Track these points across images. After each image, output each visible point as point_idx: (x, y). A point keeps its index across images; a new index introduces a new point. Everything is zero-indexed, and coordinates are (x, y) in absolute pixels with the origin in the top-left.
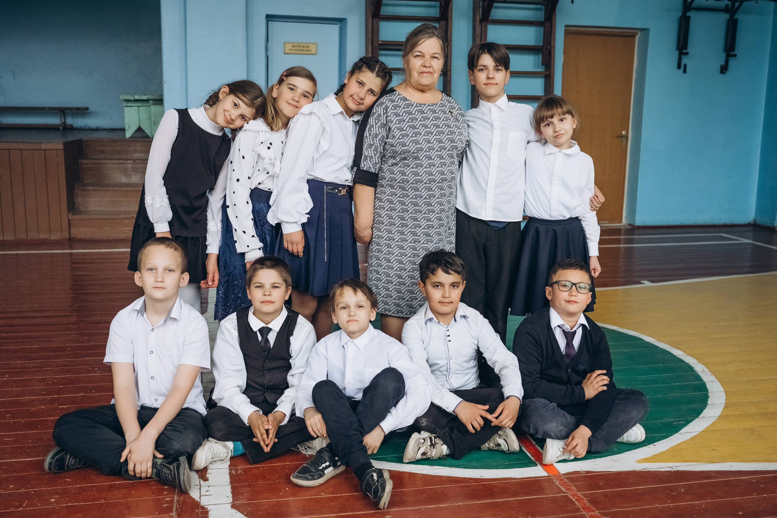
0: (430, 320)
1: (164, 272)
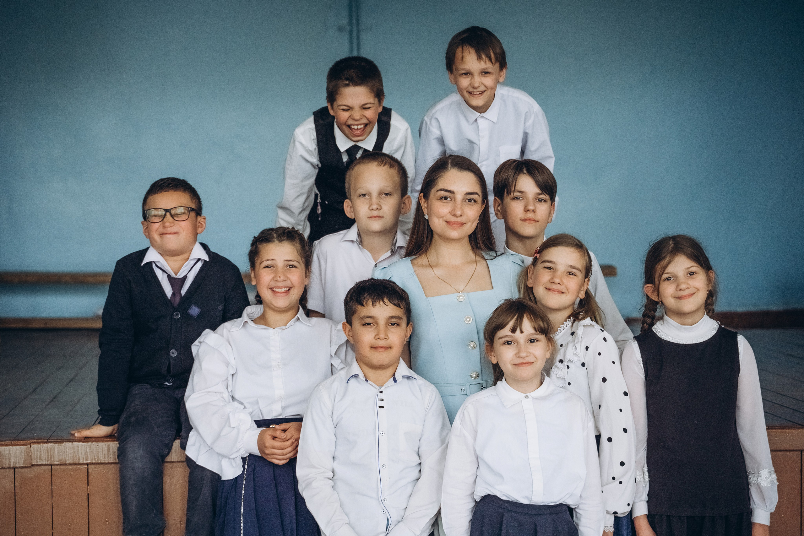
0: (356, 376)
1: (379, 197)
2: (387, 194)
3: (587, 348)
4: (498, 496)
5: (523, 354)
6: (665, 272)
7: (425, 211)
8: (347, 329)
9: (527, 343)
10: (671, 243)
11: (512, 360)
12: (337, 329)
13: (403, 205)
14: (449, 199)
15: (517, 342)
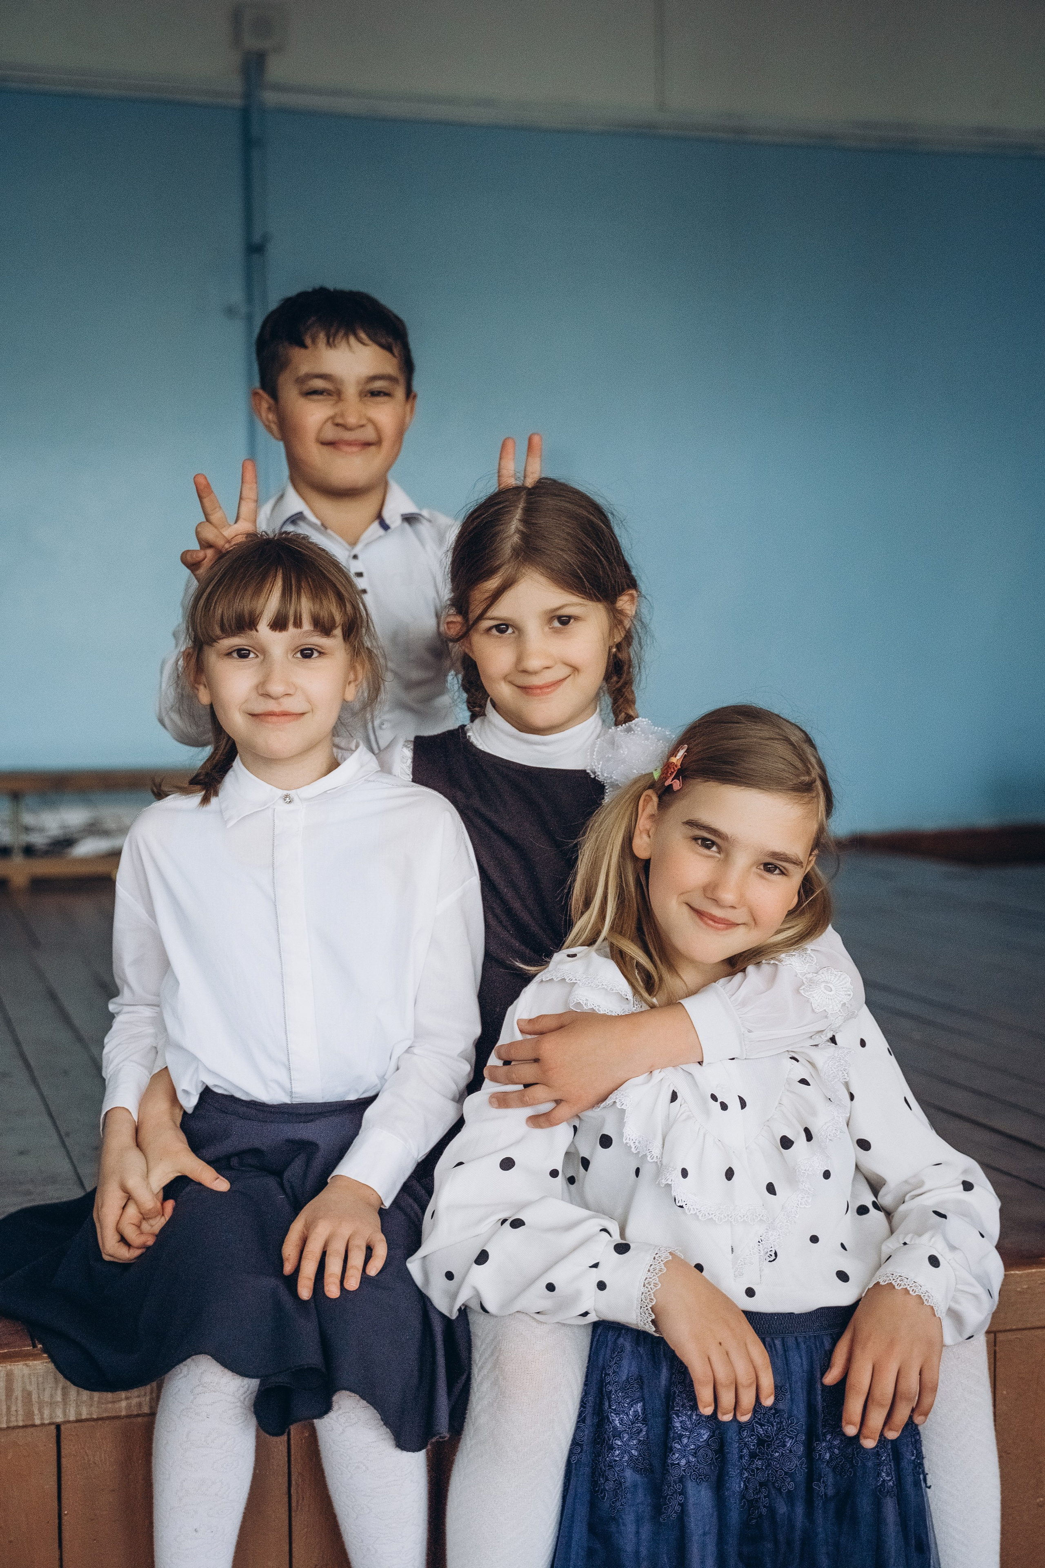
5: (276, 688)
9: (290, 657)
11: (246, 701)
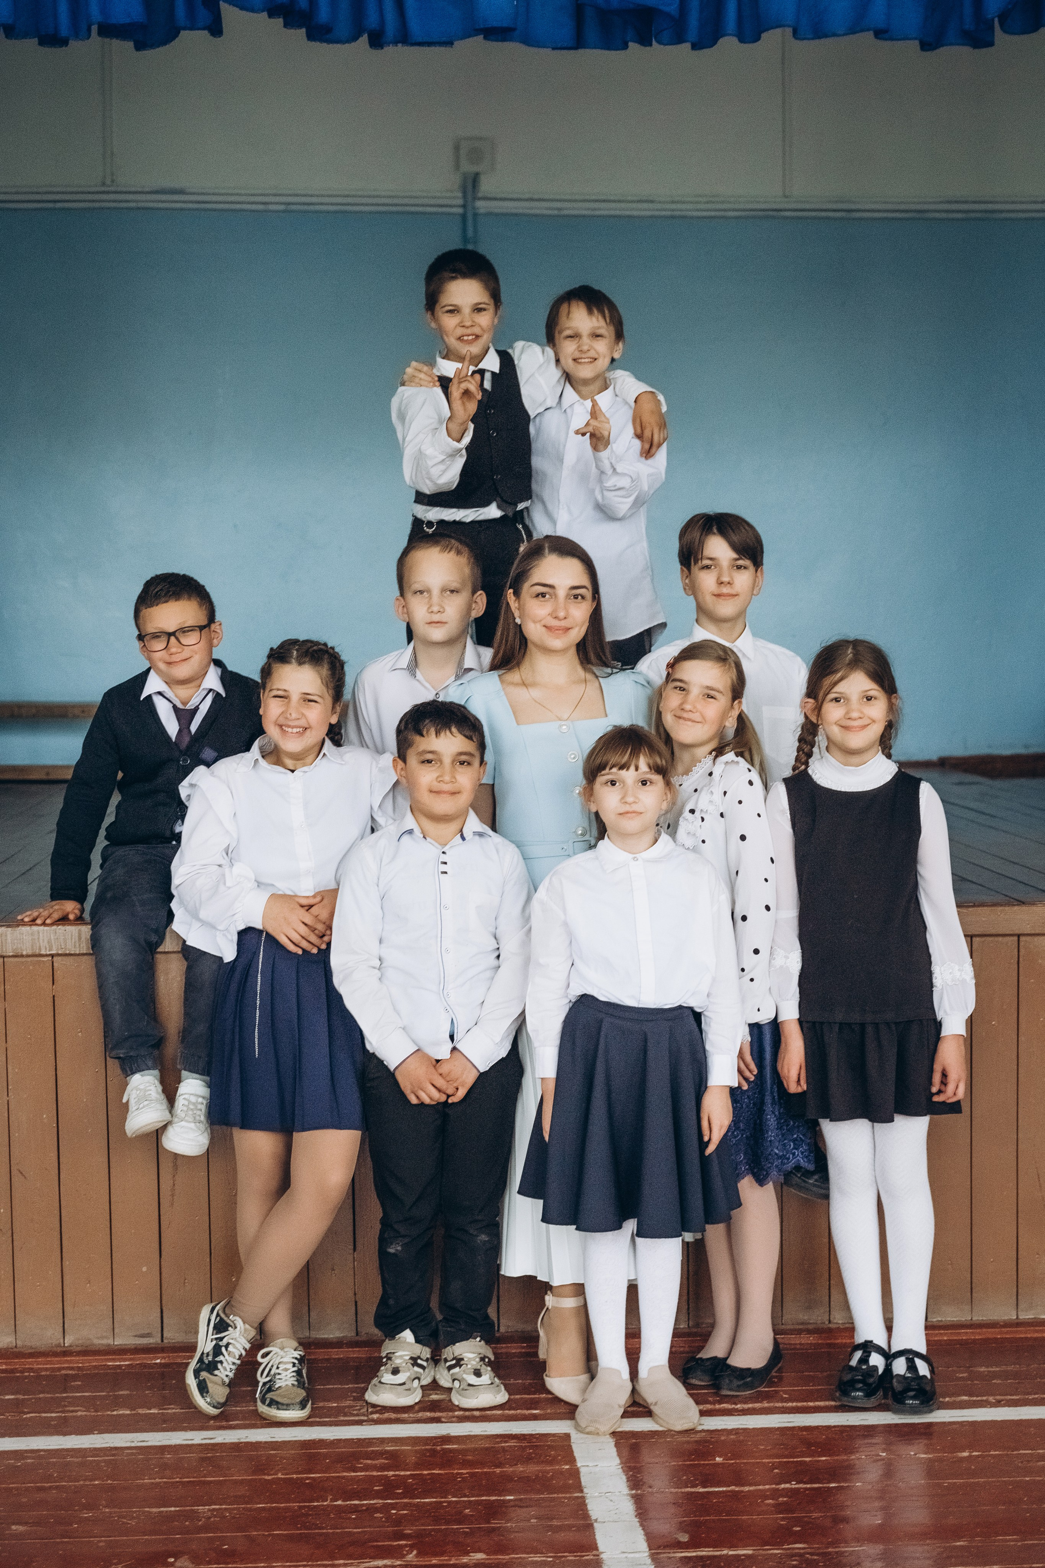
0: (410, 832)
1: (442, 595)
2: (452, 591)
3: (725, 793)
4: (596, 995)
5: (629, 800)
6: (833, 691)
7: (516, 614)
8: (399, 767)
9: (637, 784)
10: (849, 652)
11: (616, 808)
12: (380, 766)
13: (474, 606)
14: (547, 596)
15: (623, 782)
